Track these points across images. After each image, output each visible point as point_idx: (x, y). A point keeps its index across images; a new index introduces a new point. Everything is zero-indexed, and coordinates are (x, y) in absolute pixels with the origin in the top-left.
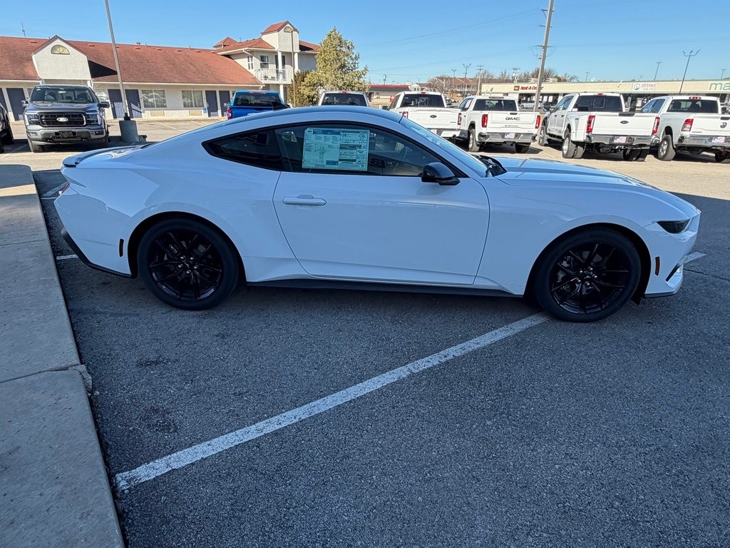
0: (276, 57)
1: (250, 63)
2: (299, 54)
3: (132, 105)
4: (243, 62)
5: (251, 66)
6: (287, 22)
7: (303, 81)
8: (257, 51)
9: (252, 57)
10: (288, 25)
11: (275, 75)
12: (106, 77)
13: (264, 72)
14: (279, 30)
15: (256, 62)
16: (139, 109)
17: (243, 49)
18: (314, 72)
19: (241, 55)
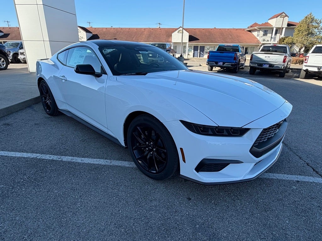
0: (273, 30)
1: (258, 33)
2: (286, 28)
3: (201, 52)
4: (255, 34)
5: (258, 35)
6: (283, 13)
7: (284, 42)
8: (263, 28)
9: (260, 31)
10: (283, 14)
11: (269, 39)
12: (194, 41)
13: (264, 37)
14: (277, 17)
15: (261, 33)
16: (203, 54)
17: (256, 27)
18: (290, 37)
19: (255, 30)
